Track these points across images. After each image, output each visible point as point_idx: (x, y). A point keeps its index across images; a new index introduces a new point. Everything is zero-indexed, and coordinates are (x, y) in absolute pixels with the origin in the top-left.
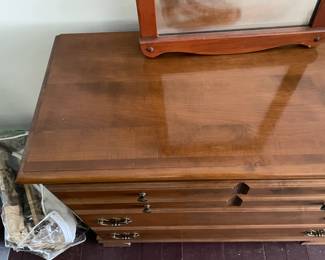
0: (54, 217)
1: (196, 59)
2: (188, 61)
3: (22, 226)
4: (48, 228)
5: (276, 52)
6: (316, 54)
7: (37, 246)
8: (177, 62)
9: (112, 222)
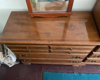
0: (10, 55)
1: (42, 18)
2: (40, 19)
3: (3, 57)
4: (9, 58)
5: (60, 18)
6: (70, 18)
7: (6, 62)
8: (37, 19)
9: (23, 56)
